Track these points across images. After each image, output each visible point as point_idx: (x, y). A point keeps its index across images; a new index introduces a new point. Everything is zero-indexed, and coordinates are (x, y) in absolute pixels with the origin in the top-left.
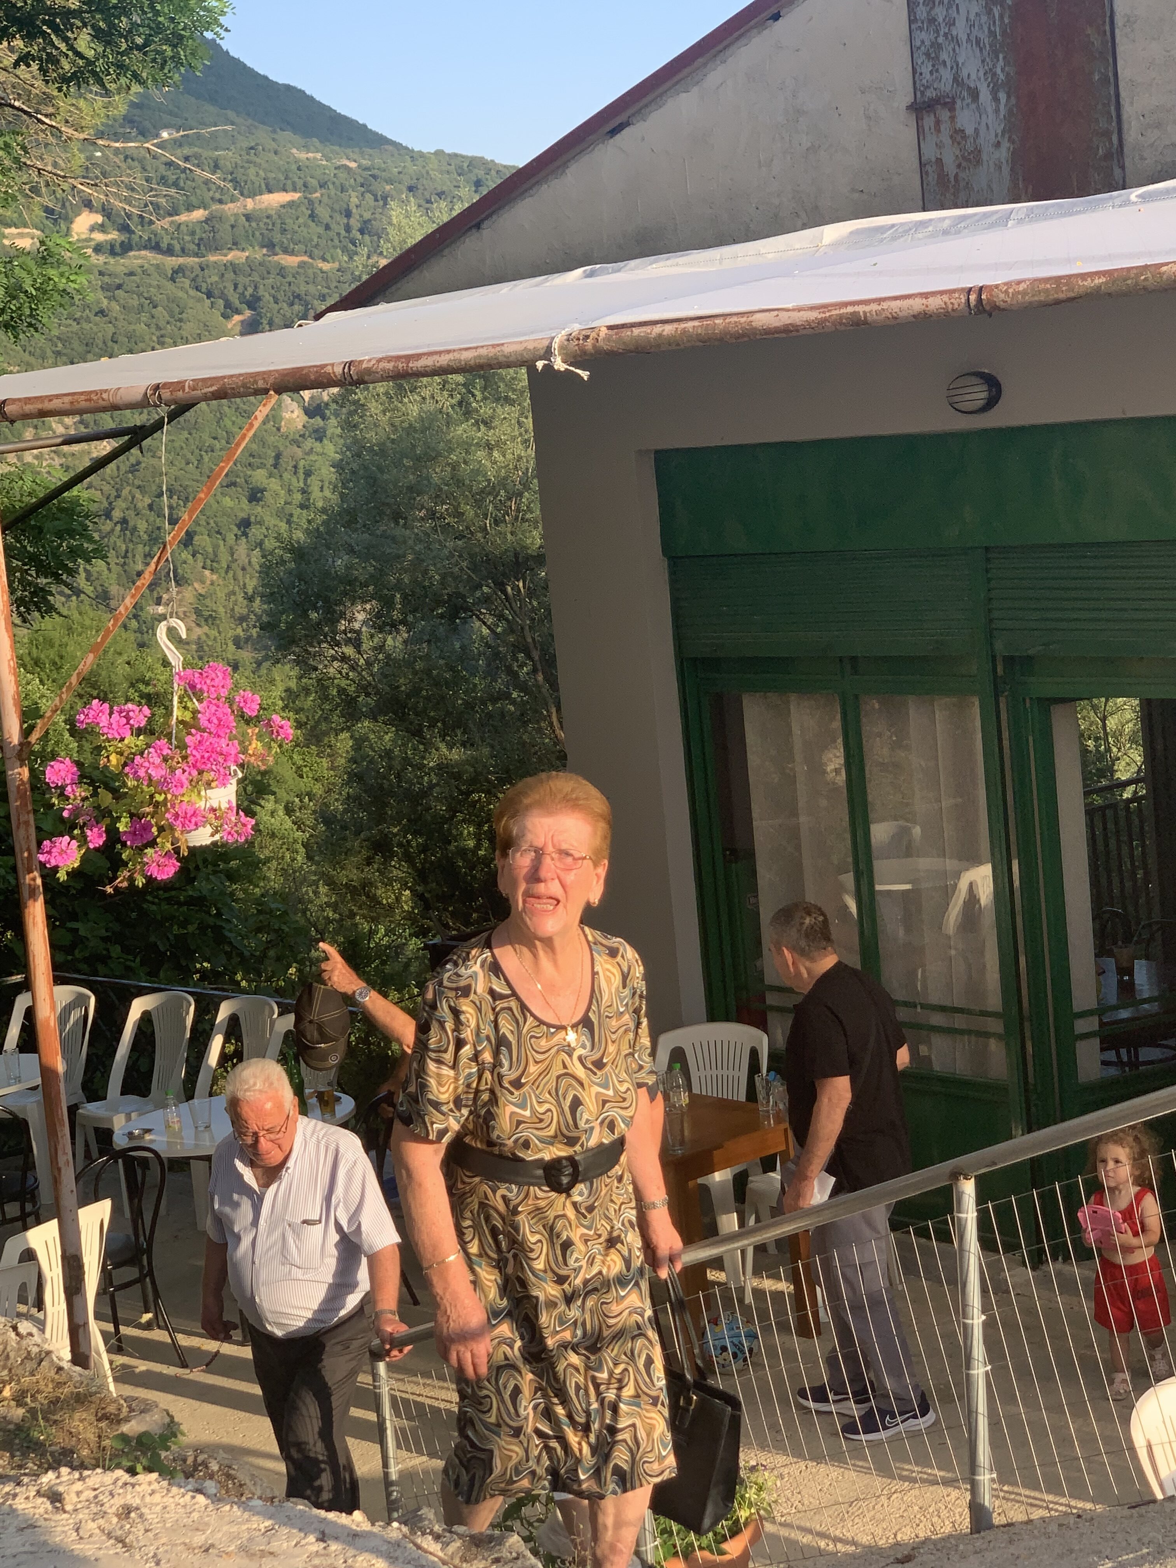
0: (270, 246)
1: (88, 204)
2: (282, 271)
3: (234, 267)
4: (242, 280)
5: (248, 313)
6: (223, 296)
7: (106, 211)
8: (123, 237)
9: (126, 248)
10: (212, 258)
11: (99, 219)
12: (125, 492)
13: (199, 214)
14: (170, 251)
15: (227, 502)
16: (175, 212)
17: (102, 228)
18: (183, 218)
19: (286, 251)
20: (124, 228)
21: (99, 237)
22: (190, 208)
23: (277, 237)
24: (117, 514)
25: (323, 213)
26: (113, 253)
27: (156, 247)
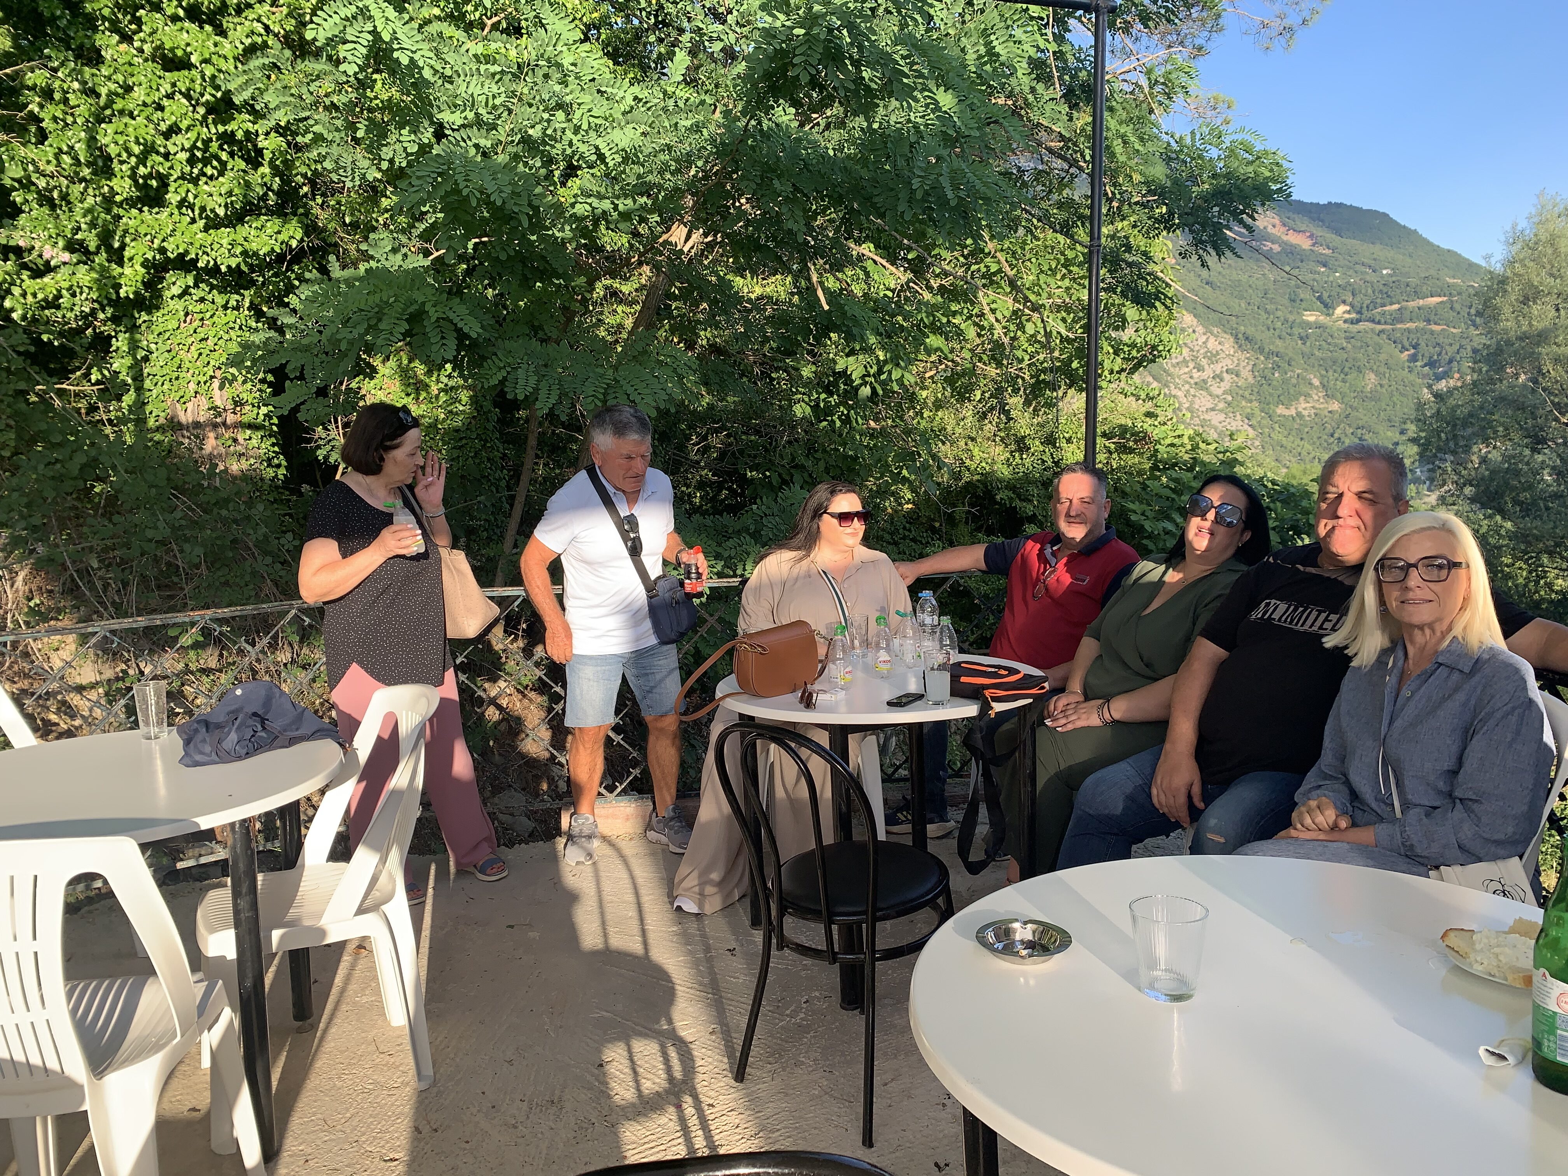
0: (1428, 321)
1: (1344, 302)
2: (1432, 333)
3: (1409, 331)
4: (1412, 336)
5: (1412, 351)
6: (1401, 343)
7: (1352, 305)
8: (1358, 316)
9: (1358, 321)
10: (1399, 326)
11: (1348, 308)
12: (1342, 426)
13: (1396, 306)
14: (1379, 323)
15: (1389, 434)
16: (1384, 305)
17: (1349, 312)
18: (1387, 308)
19: (1435, 324)
20: (1359, 312)
21: (1347, 316)
22: (1391, 304)
23: (1432, 317)
24: (1336, 435)
25: (1457, 307)
26: (1352, 323)
27: (1373, 321)
